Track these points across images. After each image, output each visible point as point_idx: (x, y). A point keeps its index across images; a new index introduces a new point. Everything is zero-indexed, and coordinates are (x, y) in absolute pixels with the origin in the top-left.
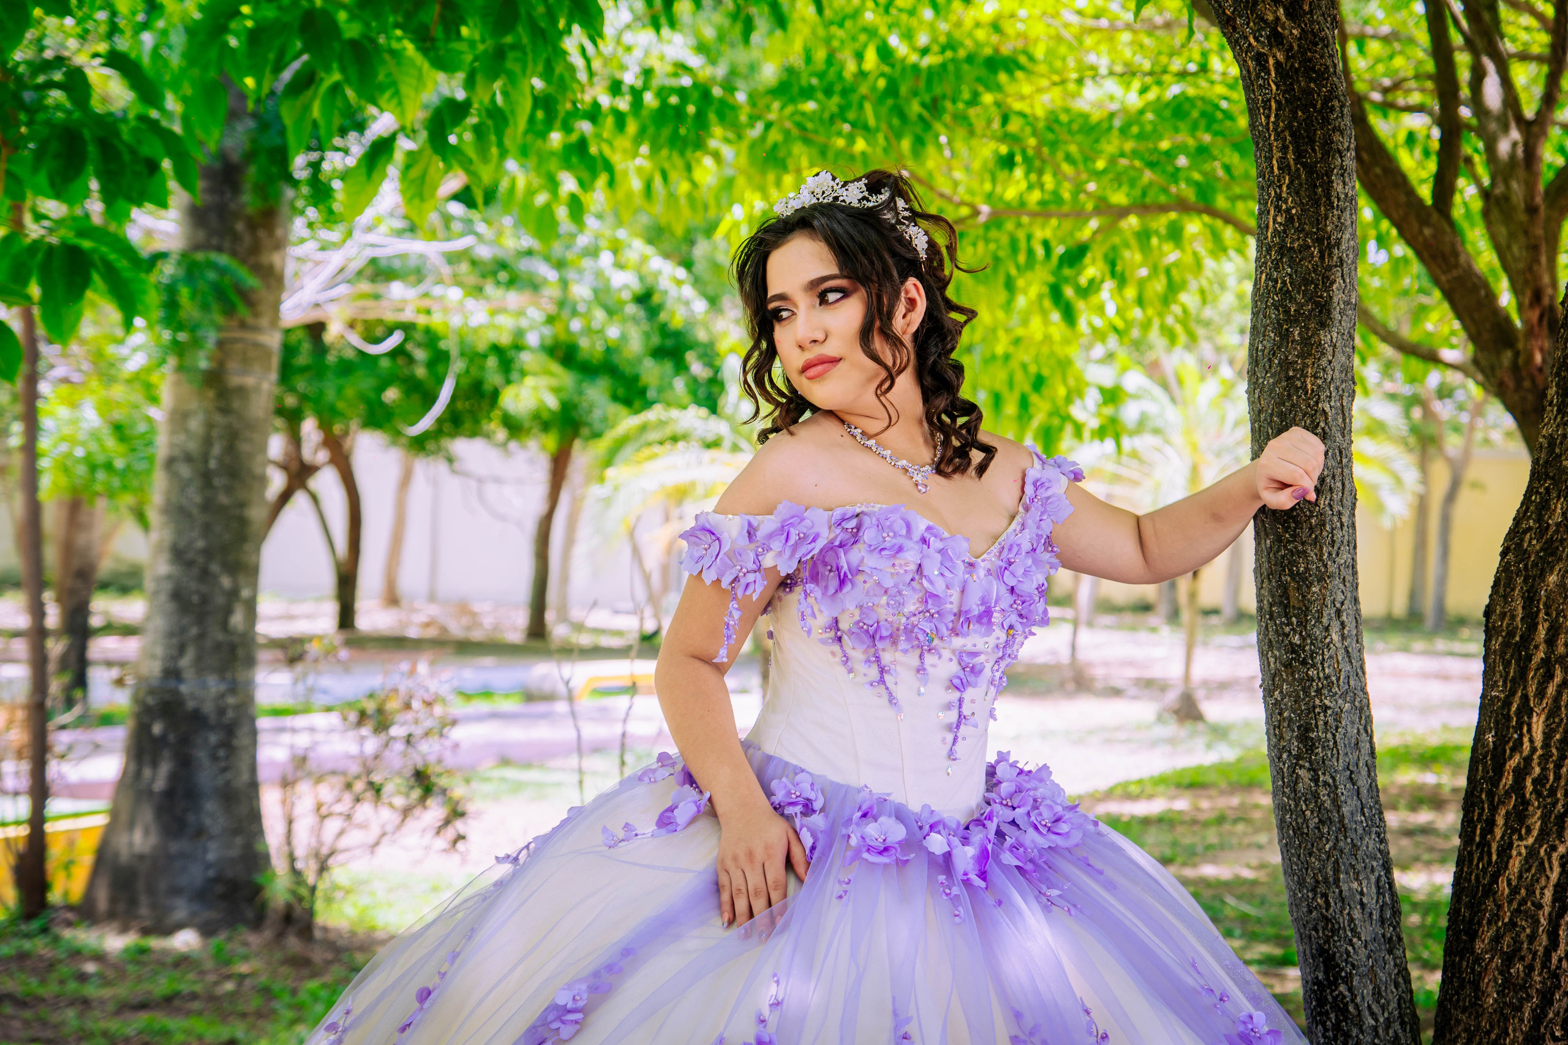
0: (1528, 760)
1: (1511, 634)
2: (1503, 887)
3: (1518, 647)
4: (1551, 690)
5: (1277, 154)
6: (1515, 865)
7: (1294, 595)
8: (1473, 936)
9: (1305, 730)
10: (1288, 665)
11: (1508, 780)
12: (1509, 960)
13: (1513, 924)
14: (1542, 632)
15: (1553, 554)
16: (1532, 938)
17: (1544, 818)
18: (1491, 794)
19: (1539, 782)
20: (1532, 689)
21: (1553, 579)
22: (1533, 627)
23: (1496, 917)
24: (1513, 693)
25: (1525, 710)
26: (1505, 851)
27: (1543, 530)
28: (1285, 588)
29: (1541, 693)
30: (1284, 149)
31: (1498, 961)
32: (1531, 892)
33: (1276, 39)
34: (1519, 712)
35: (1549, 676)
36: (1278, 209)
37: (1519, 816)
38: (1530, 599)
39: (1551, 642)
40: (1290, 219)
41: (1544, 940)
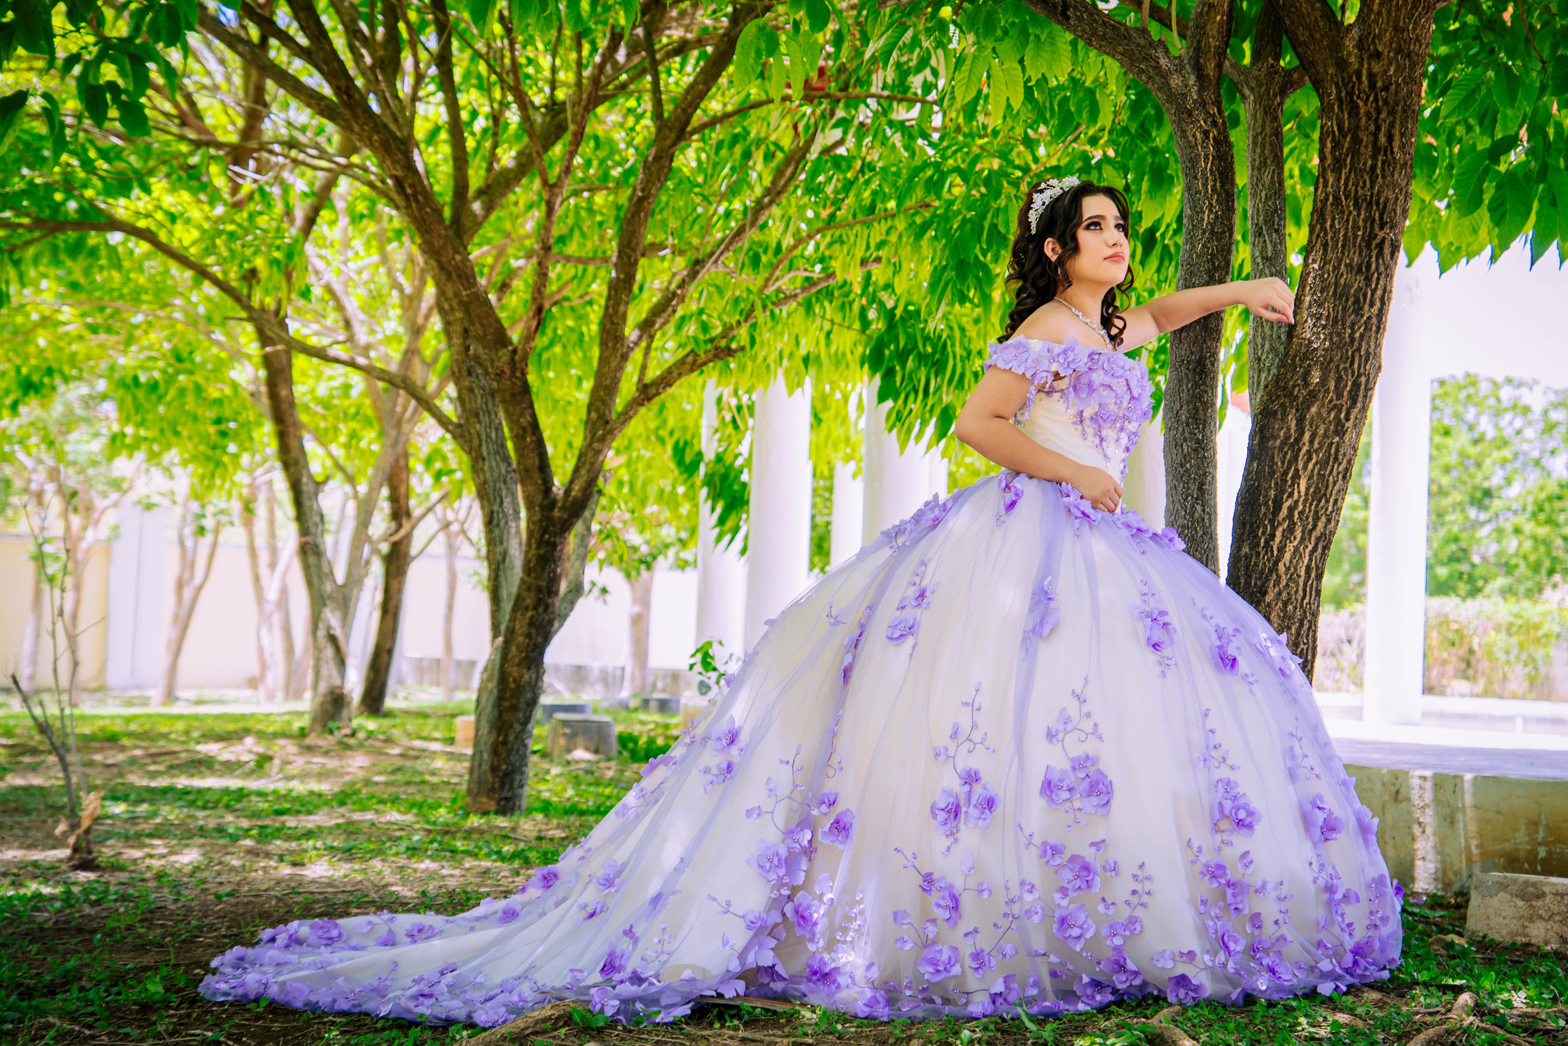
0: (1296, 502)
1: (1287, 438)
2: (1281, 567)
3: (1292, 445)
4: (1310, 466)
5: (1210, 183)
6: (1287, 556)
7: (1201, 412)
8: (1265, 593)
9: (1202, 484)
10: (1195, 450)
11: (1284, 512)
12: (1285, 604)
13: (1287, 585)
14: (1307, 436)
15: (1315, 397)
16: (1296, 592)
17: (1303, 532)
18: (1272, 521)
19: (1301, 513)
20: (1300, 466)
21: (1314, 410)
22: (1302, 434)
23: (1277, 582)
24: (1289, 468)
25: (1297, 476)
26: (1282, 550)
27: (1306, 384)
28: (1196, 409)
29: (1305, 468)
30: (1215, 181)
31: (1280, 605)
32: (1296, 569)
33: (1214, 124)
34: (1293, 478)
35: (1310, 459)
36: (1211, 211)
37: (1291, 530)
38: (1301, 421)
39: (1311, 442)
40: (1217, 217)
41: (1301, 593)
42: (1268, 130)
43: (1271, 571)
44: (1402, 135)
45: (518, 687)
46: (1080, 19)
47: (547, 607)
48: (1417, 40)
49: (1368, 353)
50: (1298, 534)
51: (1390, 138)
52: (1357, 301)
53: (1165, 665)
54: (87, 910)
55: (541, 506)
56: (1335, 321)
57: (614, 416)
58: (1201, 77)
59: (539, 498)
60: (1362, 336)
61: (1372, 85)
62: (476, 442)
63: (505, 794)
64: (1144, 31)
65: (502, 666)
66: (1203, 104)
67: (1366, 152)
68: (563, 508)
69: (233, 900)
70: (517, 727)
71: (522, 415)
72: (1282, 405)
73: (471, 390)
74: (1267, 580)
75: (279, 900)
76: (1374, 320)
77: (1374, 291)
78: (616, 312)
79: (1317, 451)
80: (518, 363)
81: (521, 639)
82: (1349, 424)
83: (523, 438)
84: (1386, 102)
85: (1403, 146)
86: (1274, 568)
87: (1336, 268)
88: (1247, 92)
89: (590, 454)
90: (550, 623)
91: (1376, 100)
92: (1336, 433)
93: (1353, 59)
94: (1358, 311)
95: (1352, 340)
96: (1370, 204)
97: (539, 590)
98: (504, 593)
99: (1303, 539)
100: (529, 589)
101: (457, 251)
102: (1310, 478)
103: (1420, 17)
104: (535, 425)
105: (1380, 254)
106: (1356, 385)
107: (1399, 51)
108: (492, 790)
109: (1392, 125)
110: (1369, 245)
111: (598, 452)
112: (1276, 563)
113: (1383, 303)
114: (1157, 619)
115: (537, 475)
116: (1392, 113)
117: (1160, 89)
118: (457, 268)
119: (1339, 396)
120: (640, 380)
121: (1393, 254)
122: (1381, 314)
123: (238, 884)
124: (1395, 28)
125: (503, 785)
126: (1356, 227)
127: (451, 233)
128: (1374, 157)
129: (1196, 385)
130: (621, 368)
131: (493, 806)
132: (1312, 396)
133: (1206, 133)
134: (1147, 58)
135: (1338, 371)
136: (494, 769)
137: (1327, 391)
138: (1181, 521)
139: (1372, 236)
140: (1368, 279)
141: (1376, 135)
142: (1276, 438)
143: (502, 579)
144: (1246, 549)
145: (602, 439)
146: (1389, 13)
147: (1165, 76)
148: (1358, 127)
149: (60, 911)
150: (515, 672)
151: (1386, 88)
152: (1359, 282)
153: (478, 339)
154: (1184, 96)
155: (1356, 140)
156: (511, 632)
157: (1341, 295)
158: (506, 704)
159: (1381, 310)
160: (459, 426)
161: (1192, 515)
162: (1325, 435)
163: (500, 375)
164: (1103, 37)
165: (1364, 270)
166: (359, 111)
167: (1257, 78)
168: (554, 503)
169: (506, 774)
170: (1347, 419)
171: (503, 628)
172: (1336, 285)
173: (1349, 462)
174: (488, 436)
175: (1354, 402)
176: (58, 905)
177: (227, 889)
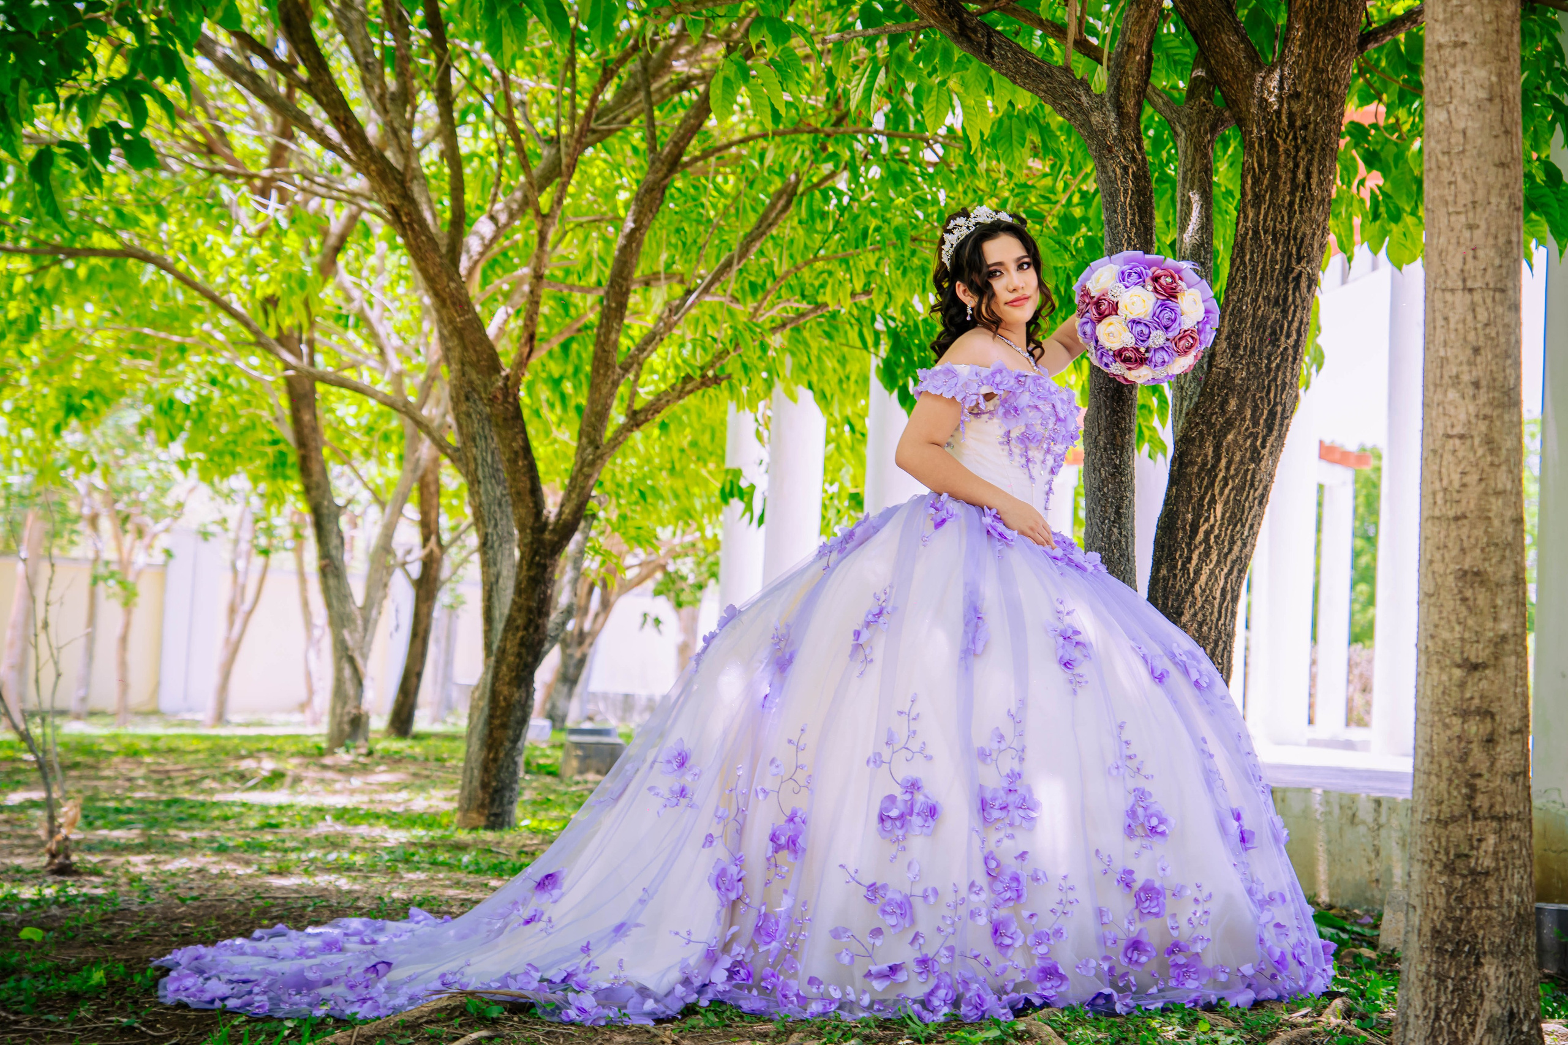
0: (1213, 526)
1: (1205, 464)
2: (1197, 589)
3: (1209, 472)
4: (1227, 491)
5: (1129, 217)
6: (1203, 578)
7: (1119, 438)
8: (1181, 614)
9: (1119, 507)
11: (1201, 536)
12: (1201, 625)
13: (1203, 607)
14: (1223, 463)
16: (1212, 613)
17: (1219, 555)
18: (1189, 545)
19: (1217, 537)
20: (1217, 491)
21: (1230, 437)
22: (1219, 460)
23: (1193, 604)
24: (1205, 493)
25: (1213, 501)
26: (1198, 572)
27: (1224, 412)
28: (1114, 435)
29: (1221, 493)
30: (1134, 214)
31: (1196, 623)
32: (1211, 591)
33: (1134, 159)
34: (1209, 503)
35: (1226, 484)
36: (1129, 244)
37: (1207, 553)
38: (1217, 447)
39: (1228, 468)
41: (1216, 614)
42: (1197, 166)
43: (1187, 592)
44: (1320, 172)
45: (509, 705)
46: (1004, 57)
47: (537, 628)
48: (1336, 80)
49: (1284, 384)
50: (1214, 557)
51: (1308, 175)
52: (1274, 333)
53: (1076, 683)
54: (55, 910)
55: (532, 529)
56: (1253, 352)
57: (605, 440)
58: (1121, 114)
59: (530, 521)
60: (1278, 367)
61: (1291, 125)
62: (472, 466)
63: (495, 810)
64: (1067, 69)
65: (493, 684)
66: (1123, 141)
67: (1285, 188)
68: (554, 531)
69: (196, 904)
70: (508, 744)
71: (514, 439)
72: (1201, 432)
73: (469, 415)
74: (1183, 601)
75: (241, 903)
76: (1291, 351)
77: (1290, 323)
78: (607, 339)
79: (1233, 478)
80: (510, 390)
81: (511, 659)
82: (1265, 452)
83: (515, 462)
84: (1304, 141)
85: (1320, 183)
86: (1190, 591)
87: (1254, 300)
88: (1179, 129)
89: (580, 478)
90: (541, 643)
91: (1295, 138)
92: (1252, 460)
93: (1272, 99)
94: (1275, 342)
95: (1269, 370)
96: (1287, 239)
97: (530, 610)
98: (496, 614)
99: (1218, 562)
100: (519, 610)
101: (451, 279)
102: (1226, 503)
103: (1339, 58)
104: (527, 449)
105: (1297, 287)
106: (1272, 414)
107: (1318, 91)
108: (482, 806)
109: (1310, 163)
110: (1286, 279)
111: (588, 476)
112: (1192, 585)
113: (1299, 334)
114: (1070, 637)
115: (528, 499)
116: (1310, 151)
117: (1082, 126)
118: (452, 295)
119: (1256, 424)
120: (630, 406)
121: (1309, 287)
122: (1297, 345)
123: (208, 890)
124: (1315, 69)
125: (493, 801)
126: (1274, 261)
127: (446, 261)
128: (1292, 193)
129: (1114, 412)
130: (611, 395)
131: (483, 821)
132: (1229, 424)
133: (1125, 169)
134: (1069, 96)
135: (1254, 400)
136: (484, 786)
137: (1244, 419)
138: (1098, 543)
139: (1289, 269)
140: (1285, 312)
141: (1294, 172)
142: (1192, 463)
143: (495, 600)
144: (1164, 572)
145: (592, 464)
146: (1309, 54)
147: (1086, 113)
148: (1277, 164)
149: (26, 912)
150: (505, 690)
151: (1305, 127)
152: (1275, 314)
153: (473, 365)
154: (1104, 132)
155: (1275, 177)
156: (502, 651)
157: (1259, 326)
158: (497, 722)
159: (1297, 341)
160: (457, 450)
161: (1109, 537)
162: (1242, 462)
163: (493, 400)
164: (1027, 76)
165: (1280, 303)
166: (357, 141)
167: (1188, 116)
168: (546, 524)
169: (496, 791)
170: (1263, 447)
171: (495, 647)
172: (1254, 316)
173: (1266, 488)
174: (484, 460)
175: (1270, 430)
176: (26, 906)
177: (195, 893)
